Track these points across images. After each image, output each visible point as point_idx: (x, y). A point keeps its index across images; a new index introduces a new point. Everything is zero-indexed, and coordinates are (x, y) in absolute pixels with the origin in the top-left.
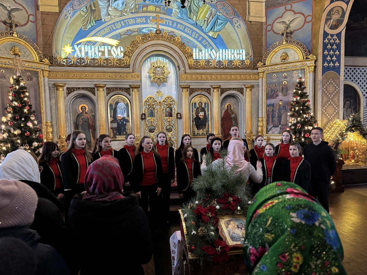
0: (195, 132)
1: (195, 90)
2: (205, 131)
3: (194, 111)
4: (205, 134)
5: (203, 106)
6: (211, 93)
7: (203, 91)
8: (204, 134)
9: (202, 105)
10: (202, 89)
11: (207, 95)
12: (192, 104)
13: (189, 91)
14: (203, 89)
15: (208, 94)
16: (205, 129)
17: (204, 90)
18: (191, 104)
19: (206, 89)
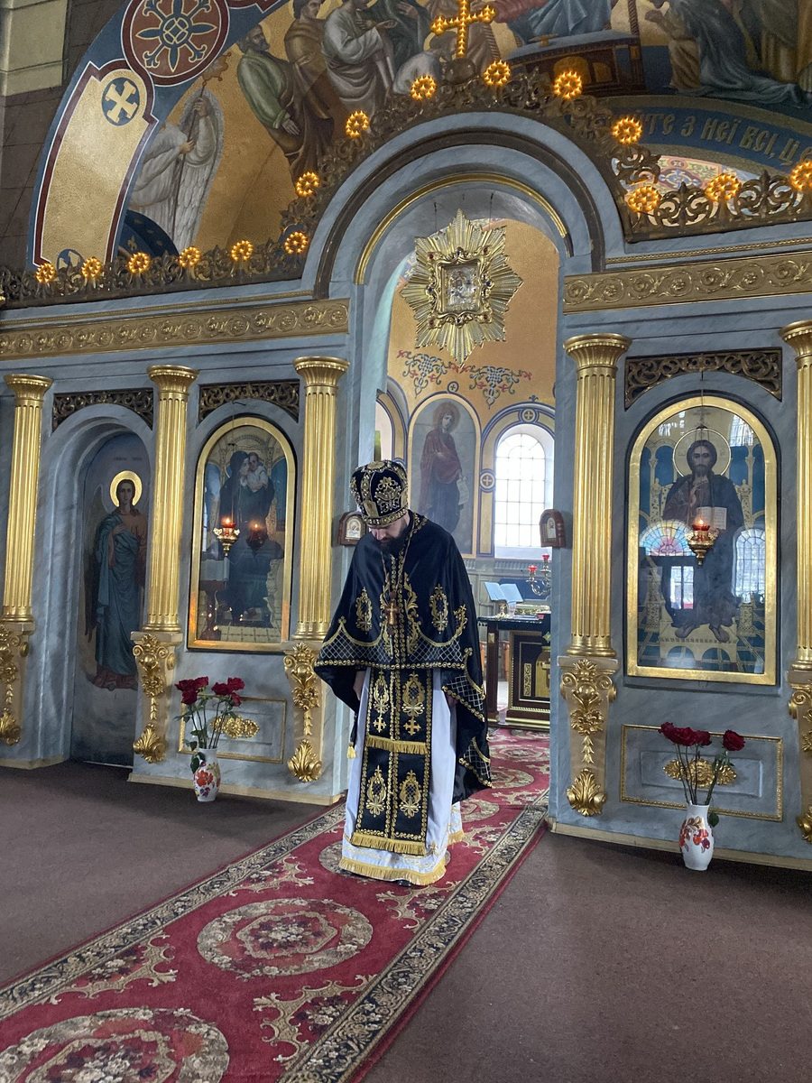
0: (656, 637)
1: (666, 367)
2: (733, 637)
3: (653, 499)
4: (734, 657)
5: (722, 468)
6: (779, 375)
7: (722, 368)
8: (726, 656)
9: (714, 461)
10: (712, 357)
11: (756, 391)
12: (646, 453)
13: (621, 374)
14: (721, 354)
15: (761, 389)
16: (729, 625)
17: (728, 366)
18: (636, 455)
19: (746, 353)
